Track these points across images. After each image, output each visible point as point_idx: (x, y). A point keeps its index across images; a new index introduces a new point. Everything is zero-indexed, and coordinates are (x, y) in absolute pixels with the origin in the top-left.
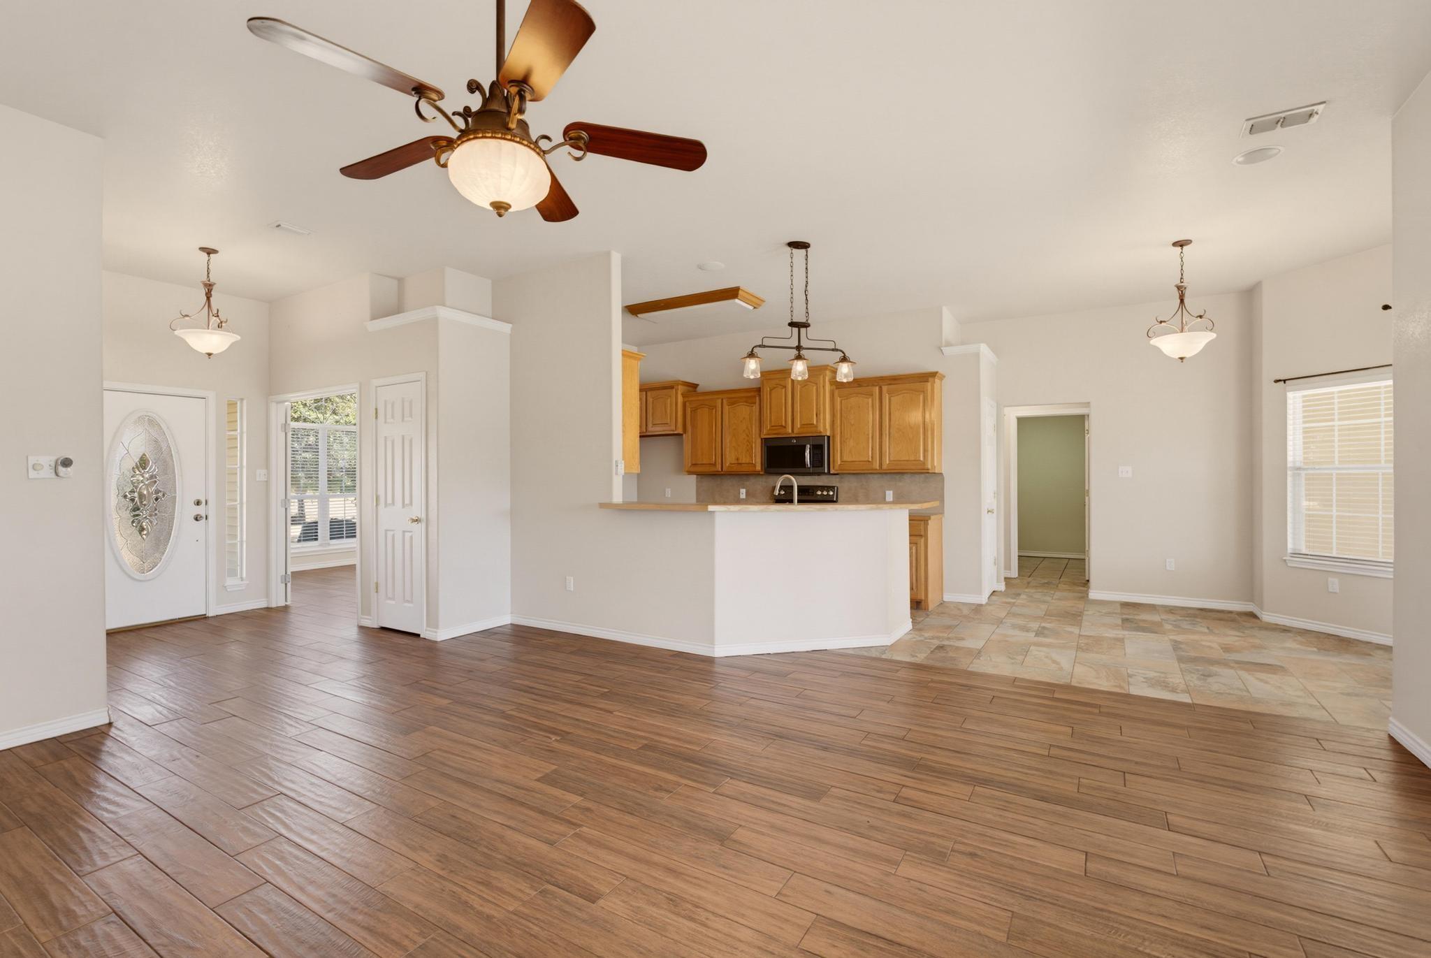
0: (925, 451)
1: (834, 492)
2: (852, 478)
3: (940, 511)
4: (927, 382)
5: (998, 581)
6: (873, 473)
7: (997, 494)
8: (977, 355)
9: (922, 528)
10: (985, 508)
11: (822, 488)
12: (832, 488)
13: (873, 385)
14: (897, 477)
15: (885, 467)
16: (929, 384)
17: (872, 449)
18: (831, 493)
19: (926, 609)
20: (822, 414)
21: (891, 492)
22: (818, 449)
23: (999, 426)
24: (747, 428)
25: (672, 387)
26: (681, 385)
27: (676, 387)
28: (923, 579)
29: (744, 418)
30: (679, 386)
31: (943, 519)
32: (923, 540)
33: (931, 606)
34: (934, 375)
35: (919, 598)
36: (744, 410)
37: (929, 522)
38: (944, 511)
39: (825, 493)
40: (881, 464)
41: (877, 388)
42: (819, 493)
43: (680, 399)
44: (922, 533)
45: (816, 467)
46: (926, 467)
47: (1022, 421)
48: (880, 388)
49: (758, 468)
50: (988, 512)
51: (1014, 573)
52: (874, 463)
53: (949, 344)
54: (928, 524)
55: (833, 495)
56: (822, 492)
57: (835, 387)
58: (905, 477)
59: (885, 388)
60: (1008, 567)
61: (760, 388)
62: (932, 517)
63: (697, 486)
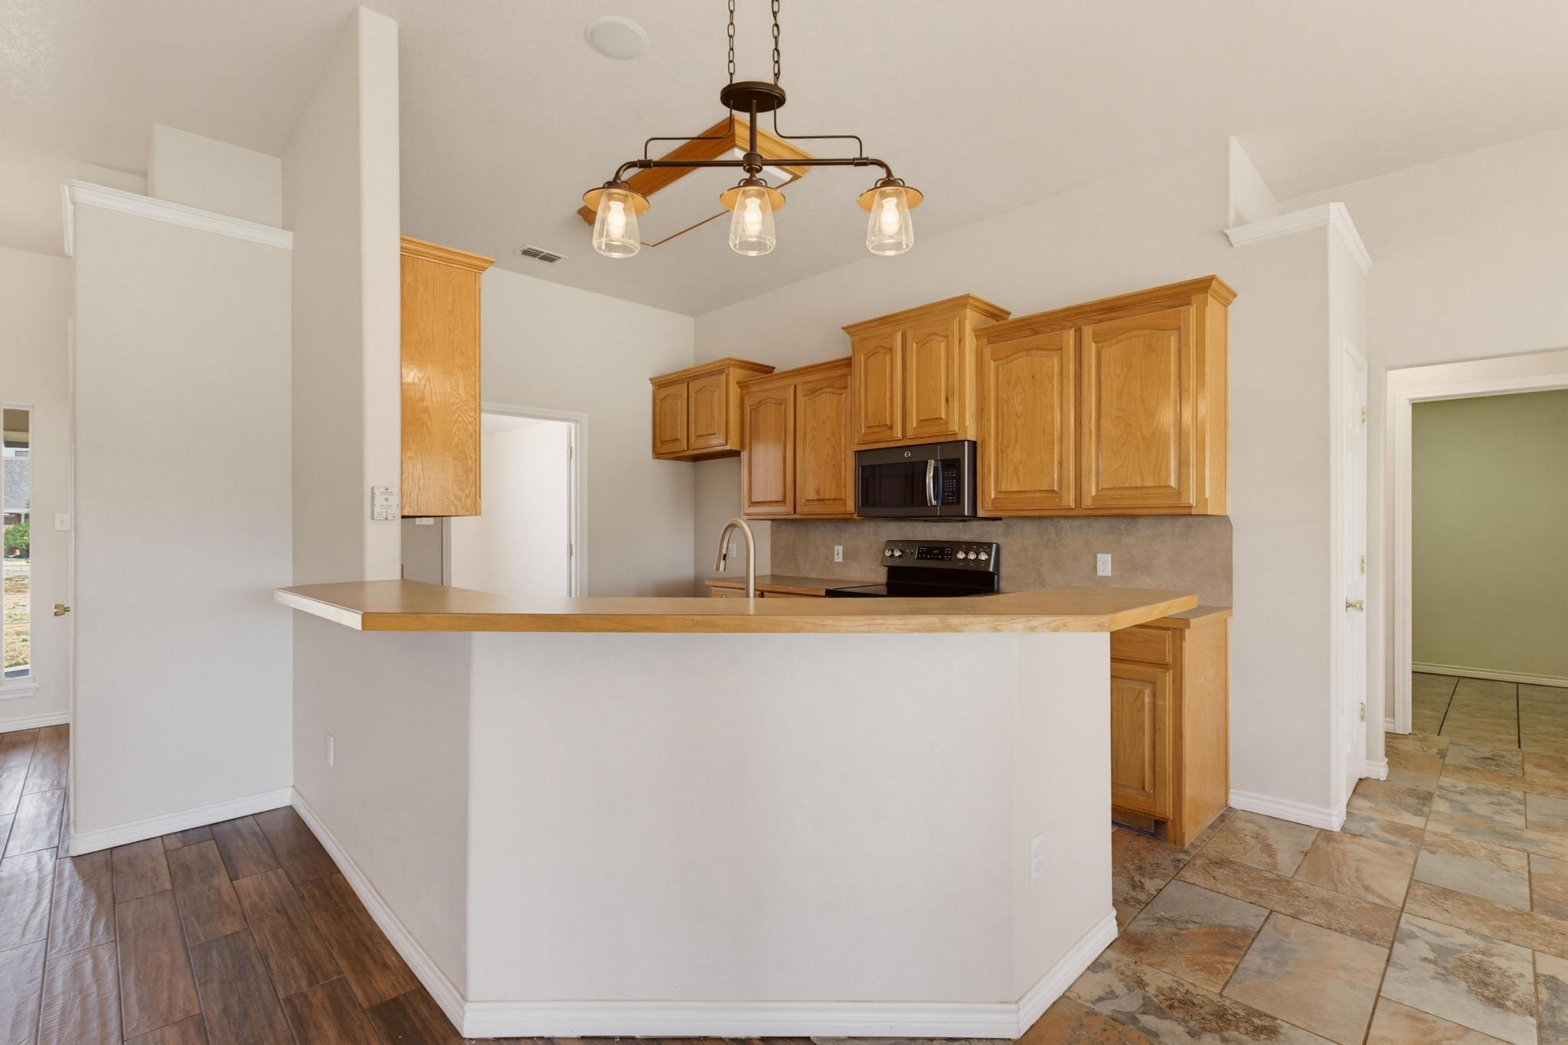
0: (1182, 463)
1: (989, 555)
2: (1029, 527)
3: (1219, 605)
4: (1190, 304)
5: (1369, 756)
6: (1069, 516)
7: (1366, 565)
8: (1319, 236)
9: (1168, 646)
10: (1338, 603)
11: (968, 546)
12: (986, 546)
13: (1064, 328)
14: (1122, 524)
15: (1087, 502)
16: (1193, 309)
17: (1061, 464)
18: (983, 557)
19: (1179, 840)
20: (956, 397)
21: (1109, 557)
22: (951, 467)
23: (1372, 415)
24: (833, 434)
25: (721, 372)
26: (735, 366)
27: (726, 371)
28: (1170, 769)
29: (828, 417)
30: (732, 369)
31: (1230, 620)
32: (1169, 676)
33: (1191, 833)
34: (1203, 286)
35: (1158, 812)
36: (827, 404)
37: (1187, 632)
38: (1231, 603)
39: (972, 556)
40: (1079, 498)
41: (1072, 332)
42: (961, 555)
43: (734, 392)
44: (1169, 659)
45: (948, 504)
46: (1184, 501)
47: (1420, 408)
48: (1079, 333)
49: (851, 506)
50: (1348, 605)
51: (1404, 723)
52: (1064, 495)
53: (1241, 221)
54: (1182, 638)
55: (988, 561)
56: (967, 553)
57: (985, 341)
58: (1141, 522)
59: (1088, 331)
60: (1391, 711)
61: (850, 358)
62: (1194, 622)
63: (772, 539)
